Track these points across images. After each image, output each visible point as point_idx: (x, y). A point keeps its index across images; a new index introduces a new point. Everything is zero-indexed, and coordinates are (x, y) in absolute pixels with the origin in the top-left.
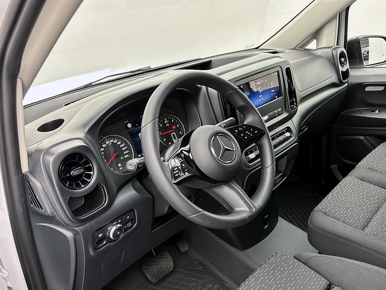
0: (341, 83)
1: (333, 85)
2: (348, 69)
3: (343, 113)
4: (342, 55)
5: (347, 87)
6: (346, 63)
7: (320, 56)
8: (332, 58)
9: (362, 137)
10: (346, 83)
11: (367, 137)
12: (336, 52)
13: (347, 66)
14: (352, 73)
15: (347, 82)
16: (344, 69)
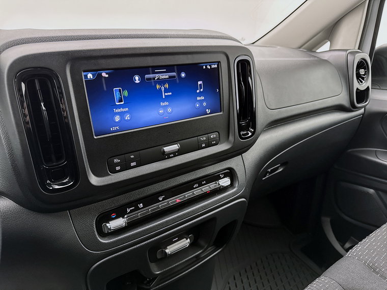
0: (353, 107)
1: (340, 108)
2: (368, 88)
3: (350, 150)
4: (362, 64)
5: (363, 114)
6: (367, 79)
7: (326, 61)
8: (345, 66)
9: (372, 191)
10: (361, 108)
11: (380, 193)
12: (352, 57)
13: (367, 83)
14: (375, 95)
15: (364, 107)
16: (363, 87)
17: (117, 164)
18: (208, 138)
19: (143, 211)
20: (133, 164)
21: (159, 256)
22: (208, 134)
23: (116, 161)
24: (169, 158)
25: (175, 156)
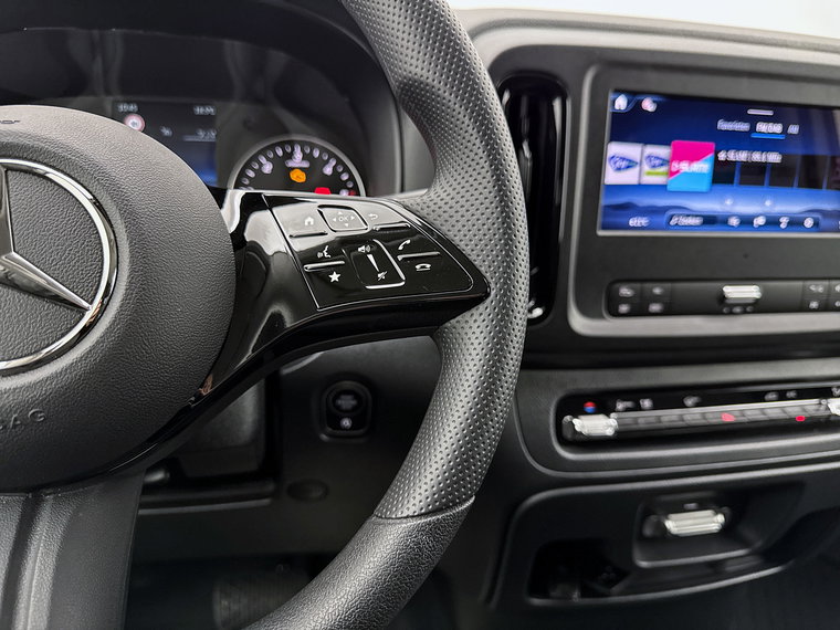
17: (625, 300)
18: (829, 291)
19: (649, 416)
20: (655, 307)
21: (648, 531)
22: (830, 279)
23: (625, 291)
24: (731, 313)
25: (745, 312)
